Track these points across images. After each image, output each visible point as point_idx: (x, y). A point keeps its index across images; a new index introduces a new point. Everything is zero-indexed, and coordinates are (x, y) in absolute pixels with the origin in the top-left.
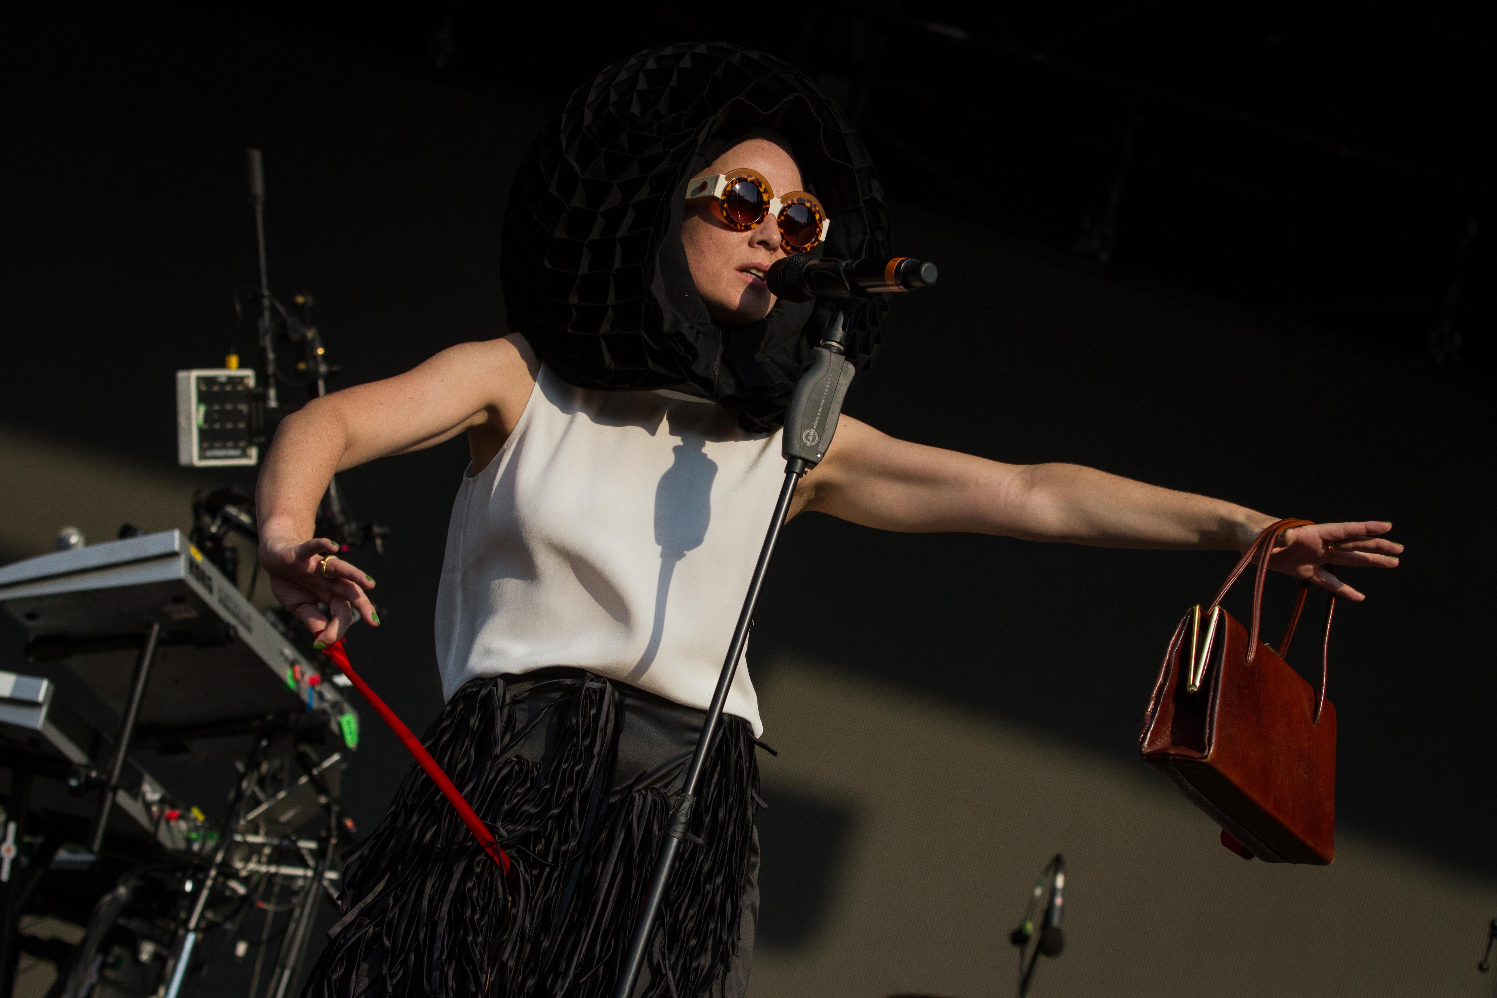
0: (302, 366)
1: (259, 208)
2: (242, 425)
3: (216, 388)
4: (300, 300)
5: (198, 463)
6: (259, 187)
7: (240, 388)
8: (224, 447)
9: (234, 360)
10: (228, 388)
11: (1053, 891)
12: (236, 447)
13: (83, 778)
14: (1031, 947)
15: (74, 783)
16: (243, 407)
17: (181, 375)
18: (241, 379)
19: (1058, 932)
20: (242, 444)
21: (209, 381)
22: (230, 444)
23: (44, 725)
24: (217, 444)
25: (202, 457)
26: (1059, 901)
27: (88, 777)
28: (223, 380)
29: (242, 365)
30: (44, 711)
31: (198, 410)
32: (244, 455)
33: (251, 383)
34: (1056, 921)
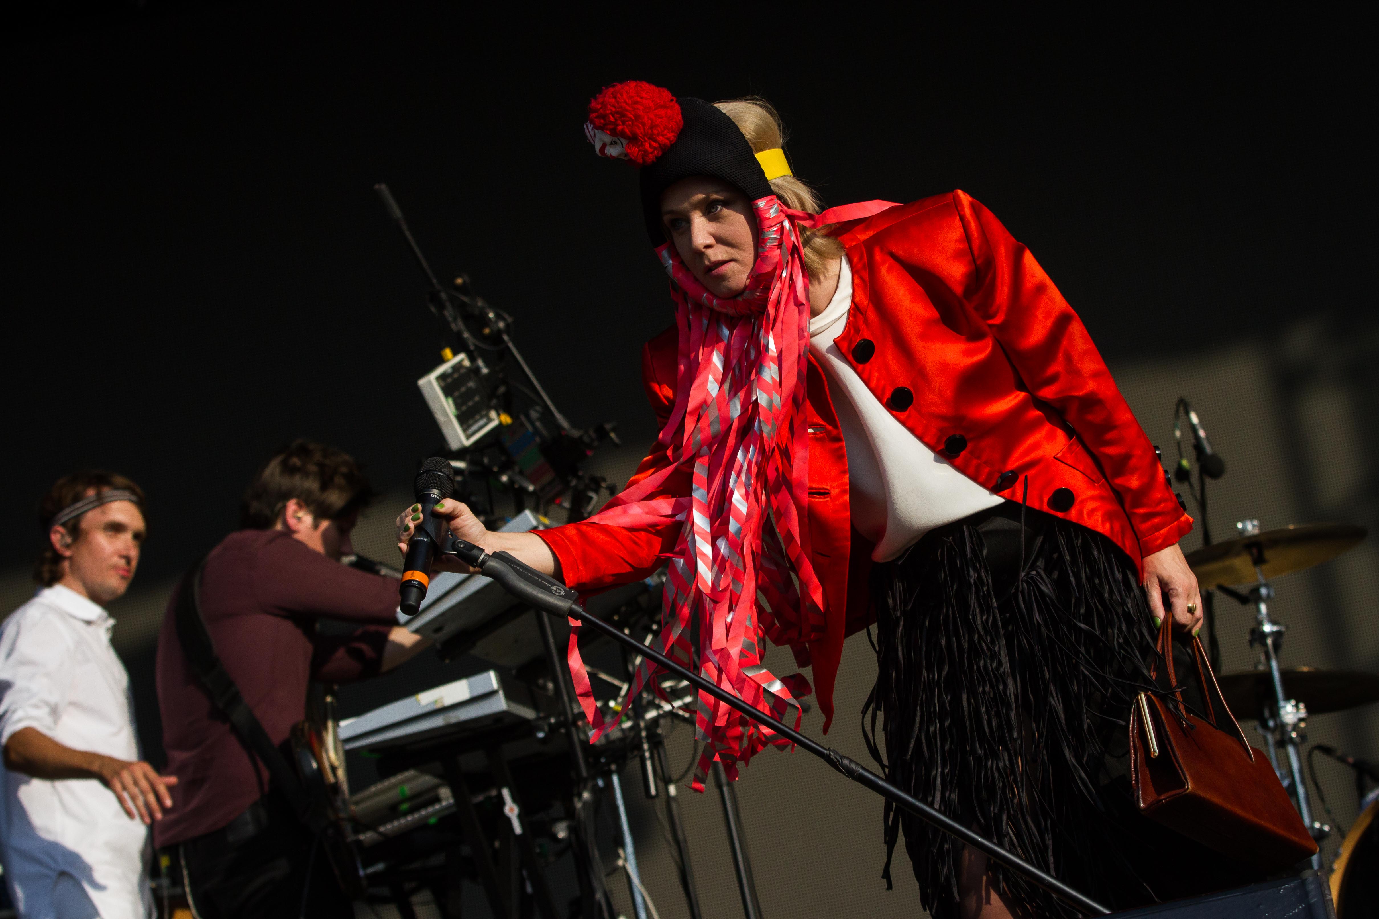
0: (487, 331)
1: (404, 227)
2: (477, 399)
3: (449, 380)
4: (459, 281)
5: (467, 443)
6: (397, 212)
7: (463, 371)
8: (476, 422)
9: (448, 352)
10: (456, 376)
11: (1193, 428)
12: (482, 417)
13: (546, 728)
14: (1195, 479)
15: (541, 735)
16: (471, 384)
17: (422, 382)
18: (460, 364)
19: (1214, 457)
20: (484, 413)
21: (442, 378)
22: (477, 417)
23: (508, 705)
24: (471, 422)
25: (468, 437)
26: (1202, 433)
27: (550, 725)
28: (450, 371)
29: (455, 353)
30: (501, 693)
31: (448, 403)
32: (490, 420)
33: (467, 363)
34: (1208, 449)
